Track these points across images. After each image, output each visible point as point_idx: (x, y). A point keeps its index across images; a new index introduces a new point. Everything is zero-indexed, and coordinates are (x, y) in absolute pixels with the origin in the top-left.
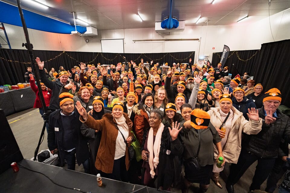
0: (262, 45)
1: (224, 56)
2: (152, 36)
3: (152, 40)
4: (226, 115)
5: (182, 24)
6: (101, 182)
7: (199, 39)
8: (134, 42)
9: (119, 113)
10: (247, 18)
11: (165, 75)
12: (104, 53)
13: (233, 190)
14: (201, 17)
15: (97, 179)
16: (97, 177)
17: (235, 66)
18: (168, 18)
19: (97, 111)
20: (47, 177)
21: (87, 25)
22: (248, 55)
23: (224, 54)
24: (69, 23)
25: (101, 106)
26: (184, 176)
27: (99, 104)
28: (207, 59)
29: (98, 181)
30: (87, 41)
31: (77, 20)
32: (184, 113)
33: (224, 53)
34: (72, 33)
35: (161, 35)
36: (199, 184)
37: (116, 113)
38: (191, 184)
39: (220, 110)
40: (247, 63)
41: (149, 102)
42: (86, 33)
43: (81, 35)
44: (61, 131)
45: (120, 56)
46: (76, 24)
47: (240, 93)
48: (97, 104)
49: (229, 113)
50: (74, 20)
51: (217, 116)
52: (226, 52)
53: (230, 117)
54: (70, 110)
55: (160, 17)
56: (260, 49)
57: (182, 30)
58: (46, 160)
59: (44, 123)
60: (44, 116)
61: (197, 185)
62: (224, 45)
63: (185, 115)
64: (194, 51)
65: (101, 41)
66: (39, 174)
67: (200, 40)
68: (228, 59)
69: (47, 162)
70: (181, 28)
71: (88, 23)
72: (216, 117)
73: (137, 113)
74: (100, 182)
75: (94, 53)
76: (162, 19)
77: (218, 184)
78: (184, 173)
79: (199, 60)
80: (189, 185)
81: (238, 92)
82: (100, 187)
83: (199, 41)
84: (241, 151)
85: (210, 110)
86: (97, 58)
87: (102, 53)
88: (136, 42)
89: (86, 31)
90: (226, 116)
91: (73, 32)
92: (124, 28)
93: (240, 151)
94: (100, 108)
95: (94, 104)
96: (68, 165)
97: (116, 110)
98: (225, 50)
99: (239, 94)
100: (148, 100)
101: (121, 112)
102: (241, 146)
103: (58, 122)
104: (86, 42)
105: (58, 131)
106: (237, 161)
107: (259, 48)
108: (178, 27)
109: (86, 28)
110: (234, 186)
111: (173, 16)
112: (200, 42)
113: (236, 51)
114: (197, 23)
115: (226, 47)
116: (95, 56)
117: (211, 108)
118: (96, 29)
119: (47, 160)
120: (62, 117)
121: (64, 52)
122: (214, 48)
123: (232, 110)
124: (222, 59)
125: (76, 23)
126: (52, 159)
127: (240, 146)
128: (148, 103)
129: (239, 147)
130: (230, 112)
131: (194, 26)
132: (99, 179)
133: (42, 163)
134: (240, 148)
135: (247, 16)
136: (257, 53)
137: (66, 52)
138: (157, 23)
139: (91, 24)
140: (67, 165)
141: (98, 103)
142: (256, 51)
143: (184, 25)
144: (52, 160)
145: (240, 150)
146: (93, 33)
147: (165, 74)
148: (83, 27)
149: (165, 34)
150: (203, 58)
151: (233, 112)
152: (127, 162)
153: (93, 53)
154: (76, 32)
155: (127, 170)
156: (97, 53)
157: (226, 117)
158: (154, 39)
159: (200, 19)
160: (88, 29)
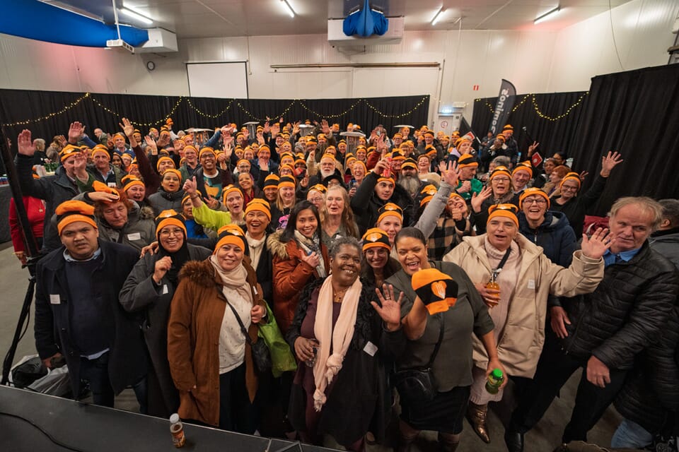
0: (592, 79)
1: (501, 107)
2: (320, 55)
3: (320, 66)
4: (500, 256)
5: (396, 26)
6: (183, 436)
7: (439, 64)
8: (273, 70)
9: (233, 259)
10: (557, 12)
11: (351, 156)
12: (195, 98)
13: (522, 446)
14: (443, 9)
15: (172, 428)
16: (169, 424)
17: (529, 133)
18: (361, 9)
19: (170, 249)
20: (37, 427)
21: (149, 23)
22: (561, 105)
23: (501, 103)
24: (101, 20)
25: (182, 235)
26: (400, 415)
27: (176, 231)
28: (459, 115)
29: (173, 433)
30: (151, 66)
31: (124, 11)
32: (400, 253)
33: (502, 99)
34: (107, 45)
35: (344, 53)
36: (437, 432)
37: (227, 258)
38: (417, 432)
39: (487, 242)
40: (557, 124)
41: (307, 224)
42: (147, 45)
43: (133, 51)
44: (65, 302)
45: (239, 107)
46: (119, 23)
47: (537, 201)
48: (172, 230)
49: (509, 250)
50: (115, 10)
51: (478, 259)
52: (508, 96)
53: (511, 260)
54: (80, 247)
55: (341, 7)
56: (588, 90)
57: (397, 40)
58: (37, 381)
59: (29, 282)
60: (30, 264)
61: (432, 435)
62: (503, 80)
63: (403, 257)
64: (427, 94)
65: (189, 66)
66: (14, 419)
67: (441, 66)
68: (512, 113)
69: (38, 388)
70: (393, 36)
71: (152, 20)
72: (476, 260)
73: (276, 253)
74: (179, 436)
75: (170, 97)
76: (346, 11)
77: (482, 431)
78: (400, 406)
79: (440, 116)
80: (411, 435)
81: (533, 198)
82: (178, 448)
83: (440, 69)
84: (544, 347)
85: (462, 243)
86: (176, 111)
87: (190, 98)
88: (278, 70)
89: (147, 39)
90: (501, 258)
91: (111, 43)
92: (247, 34)
93: (542, 345)
94: (179, 240)
95: (163, 230)
96: (95, 394)
97: (227, 249)
98: (505, 92)
99: (534, 203)
100: (303, 220)
101: (238, 254)
102: (543, 331)
103: (56, 279)
104: (149, 69)
105: (59, 302)
106: (534, 371)
107: (586, 87)
108: (386, 33)
109: (147, 32)
110: (525, 436)
111: (374, 5)
112: (441, 71)
113: (531, 96)
114: (434, 24)
115: (506, 84)
116: (171, 108)
117: (464, 237)
118: (174, 36)
119: (40, 382)
120: (67, 265)
121: (87, 95)
122: (476, 88)
123: (517, 243)
124: (497, 116)
125: (119, 17)
126: (54, 378)
127: (541, 334)
128: (304, 227)
129: (540, 336)
130: (512, 247)
131: (426, 31)
132: (177, 427)
133: (25, 390)
134: (542, 339)
135: (557, 6)
136: (583, 100)
137: (93, 95)
138: (332, 21)
139: (161, 23)
140: (92, 393)
141: (173, 226)
142: (579, 94)
143: (401, 29)
144: (53, 382)
145: (543, 343)
146: (167, 46)
147: (351, 154)
148: (139, 30)
149: (354, 50)
150: (451, 111)
151: (519, 247)
152: (250, 380)
153: (165, 97)
154: (120, 42)
155: (252, 402)
156: (177, 98)
157: (502, 260)
158: (326, 62)
159: (442, 12)
160: (151, 34)
